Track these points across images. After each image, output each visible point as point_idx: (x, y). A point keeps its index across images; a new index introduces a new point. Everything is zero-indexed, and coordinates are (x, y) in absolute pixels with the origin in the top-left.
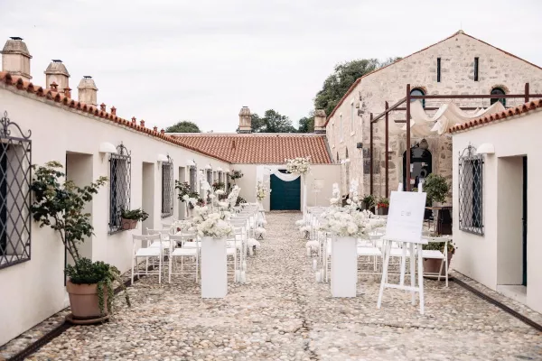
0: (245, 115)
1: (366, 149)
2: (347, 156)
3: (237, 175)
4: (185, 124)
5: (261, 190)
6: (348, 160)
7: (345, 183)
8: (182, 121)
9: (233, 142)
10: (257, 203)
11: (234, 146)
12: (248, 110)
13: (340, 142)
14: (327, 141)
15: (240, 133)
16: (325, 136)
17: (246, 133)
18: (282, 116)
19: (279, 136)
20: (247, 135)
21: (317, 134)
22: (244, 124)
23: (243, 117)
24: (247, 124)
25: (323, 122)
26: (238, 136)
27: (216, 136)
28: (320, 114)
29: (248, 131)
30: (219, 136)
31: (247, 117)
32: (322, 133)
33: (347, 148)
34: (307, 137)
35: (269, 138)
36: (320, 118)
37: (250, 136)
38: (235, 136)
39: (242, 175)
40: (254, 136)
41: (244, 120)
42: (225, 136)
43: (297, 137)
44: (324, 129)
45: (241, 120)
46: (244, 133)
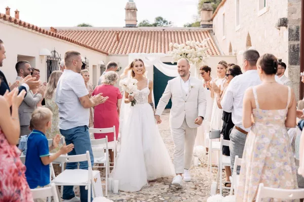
0: (131, 10)
1: (294, 27)
2: (249, 44)
4: (84, 25)
8: (82, 24)
9: (118, 35)
11: (118, 39)
12: (134, 4)
13: (236, 30)
14: (214, 34)
15: (126, 27)
16: (212, 30)
17: (132, 27)
18: (168, 21)
19: (165, 31)
20: (133, 29)
21: (203, 27)
22: (129, 18)
23: (129, 11)
24: (133, 18)
25: (209, 16)
26: (124, 30)
27: (102, 30)
28: (206, 7)
29: (134, 26)
30: (104, 30)
31: (133, 11)
32: (209, 27)
33: (249, 34)
34: (193, 31)
35: (155, 32)
36: (206, 12)
37: (136, 30)
38: (120, 30)
39: (121, 68)
40: (139, 30)
41: (129, 14)
42: (111, 30)
43: (184, 31)
44: (211, 23)
45: (127, 13)
46: (130, 27)
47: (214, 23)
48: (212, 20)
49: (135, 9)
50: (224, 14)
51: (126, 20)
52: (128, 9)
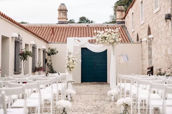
2: (149, 33)
3: (52, 52)
5: (71, 61)
6: (150, 36)
7: (147, 58)
9: (53, 29)
10: (67, 73)
11: (53, 33)
12: (65, 6)
13: (141, 24)
14: (126, 29)
15: (59, 23)
16: (125, 26)
17: (63, 24)
18: (90, 21)
19: (89, 26)
20: (64, 25)
21: (118, 24)
22: (61, 17)
23: (61, 11)
24: (64, 17)
25: (122, 15)
26: (57, 26)
27: (40, 26)
28: (120, 8)
29: (65, 23)
30: (42, 26)
31: (64, 11)
32: (122, 24)
33: (149, 26)
34: (110, 26)
35: (81, 28)
36: (120, 12)
37: (67, 26)
38: (54, 26)
39: (57, 52)
40: (69, 26)
41: (61, 14)
42: (47, 26)
43: (103, 26)
44: (124, 21)
45: (60, 13)
46: (62, 24)
47: (126, 20)
48: (124, 18)
49: (66, 10)
50: (133, 14)
51: (59, 19)
52: (60, 10)
